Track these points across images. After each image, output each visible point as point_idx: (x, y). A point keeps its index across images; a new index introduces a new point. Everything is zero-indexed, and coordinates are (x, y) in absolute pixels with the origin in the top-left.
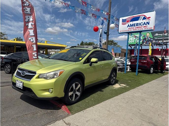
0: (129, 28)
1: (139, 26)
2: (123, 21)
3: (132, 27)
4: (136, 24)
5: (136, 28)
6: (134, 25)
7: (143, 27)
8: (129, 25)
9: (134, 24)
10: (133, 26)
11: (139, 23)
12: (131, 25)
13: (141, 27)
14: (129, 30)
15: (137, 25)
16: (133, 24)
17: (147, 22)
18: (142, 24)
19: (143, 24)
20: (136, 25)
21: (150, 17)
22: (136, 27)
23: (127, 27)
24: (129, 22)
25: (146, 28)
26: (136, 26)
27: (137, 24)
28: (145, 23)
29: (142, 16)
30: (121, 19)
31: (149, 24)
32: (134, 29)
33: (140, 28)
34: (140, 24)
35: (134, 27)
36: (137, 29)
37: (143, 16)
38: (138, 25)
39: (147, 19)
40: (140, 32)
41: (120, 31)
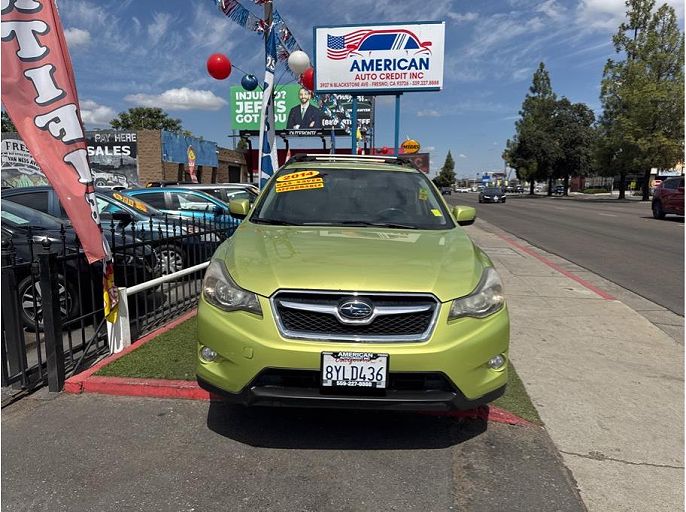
0: (360, 73)
1: (394, 69)
2: (333, 42)
3: (370, 72)
4: (382, 63)
5: (383, 77)
6: (378, 65)
7: (408, 76)
8: (355, 62)
9: (377, 61)
10: (372, 70)
11: (395, 60)
12: (364, 62)
13: (400, 76)
14: (357, 85)
15: (387, 67)
16: (372, 61)
17: (421, 60)
18: (403, 64)
19: (408, 64)
20: (382, 67)
21: (430, 44)
22: (385, 72)
23: (352, 70)
24: (356, 51)
25: (418, 79)
26: (383, 71)
27: (386, 61)
28: (413, 60)
29: (402, 33)
30: (322, 35)
31: (427, 68)
32: (378, 80)
33: (399, 80)
34: (397, 64)
35: (375, 71)
36: (389, 81)
37: (408, 36)
38: (391, 67)
39: (421, 48)
40: (398, 93)
41: (322, 85)
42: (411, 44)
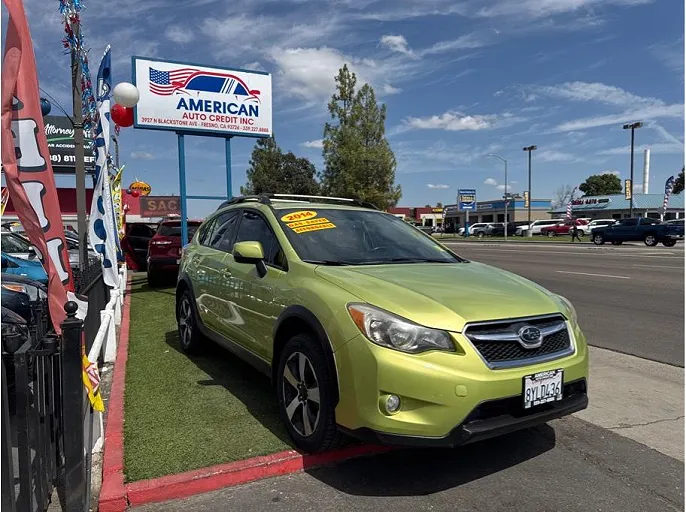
0: (188, 112)
1: (225, 112)
3: (199, 112)
4: (212, 104)
5: (212, 118)
6: (207, 106)
7: (238, 120)
8: (182, 100)
9: (206, 102)
10: (201, 110)
11: (224, 103)
12: (192, 101)
13: (231, 120)
14: (185, 123)
15: (216, 109)
16: (200, 102)
17: (251, 107)
18: (233, 108)
19: (238, 109)
20: (212, 109)
21: (258, 92)
22: (215, 114)
23: (178, 108)
24: (183, 89)
25: (248, 125)
26: (212, 113)
27: (215, 103)
28: (243, 106)
29: (231, 79)
30: (143, 67)
31: (257, 115)
32: (208, 121)
33: (230, 123)
34: (227, 107)
35: (204, 112)
36: (219, 123)
37: (237, 82)
38: (221, 109)
39: (250, 96)
40: (228, 136)
41: (144, 119)
42: (241, 90)
